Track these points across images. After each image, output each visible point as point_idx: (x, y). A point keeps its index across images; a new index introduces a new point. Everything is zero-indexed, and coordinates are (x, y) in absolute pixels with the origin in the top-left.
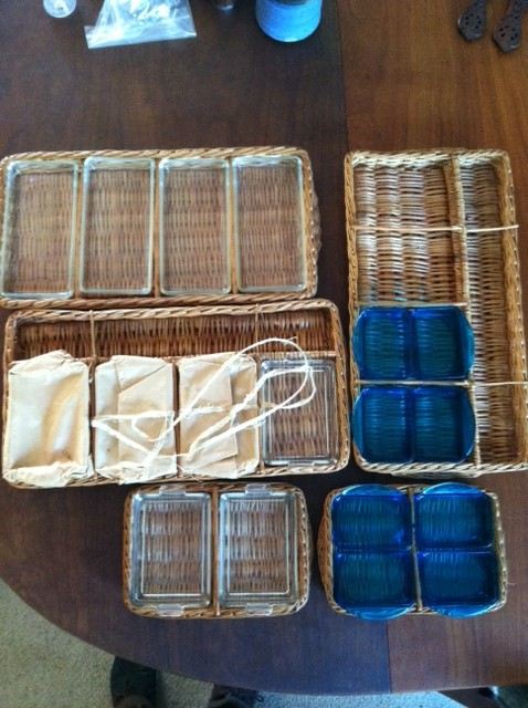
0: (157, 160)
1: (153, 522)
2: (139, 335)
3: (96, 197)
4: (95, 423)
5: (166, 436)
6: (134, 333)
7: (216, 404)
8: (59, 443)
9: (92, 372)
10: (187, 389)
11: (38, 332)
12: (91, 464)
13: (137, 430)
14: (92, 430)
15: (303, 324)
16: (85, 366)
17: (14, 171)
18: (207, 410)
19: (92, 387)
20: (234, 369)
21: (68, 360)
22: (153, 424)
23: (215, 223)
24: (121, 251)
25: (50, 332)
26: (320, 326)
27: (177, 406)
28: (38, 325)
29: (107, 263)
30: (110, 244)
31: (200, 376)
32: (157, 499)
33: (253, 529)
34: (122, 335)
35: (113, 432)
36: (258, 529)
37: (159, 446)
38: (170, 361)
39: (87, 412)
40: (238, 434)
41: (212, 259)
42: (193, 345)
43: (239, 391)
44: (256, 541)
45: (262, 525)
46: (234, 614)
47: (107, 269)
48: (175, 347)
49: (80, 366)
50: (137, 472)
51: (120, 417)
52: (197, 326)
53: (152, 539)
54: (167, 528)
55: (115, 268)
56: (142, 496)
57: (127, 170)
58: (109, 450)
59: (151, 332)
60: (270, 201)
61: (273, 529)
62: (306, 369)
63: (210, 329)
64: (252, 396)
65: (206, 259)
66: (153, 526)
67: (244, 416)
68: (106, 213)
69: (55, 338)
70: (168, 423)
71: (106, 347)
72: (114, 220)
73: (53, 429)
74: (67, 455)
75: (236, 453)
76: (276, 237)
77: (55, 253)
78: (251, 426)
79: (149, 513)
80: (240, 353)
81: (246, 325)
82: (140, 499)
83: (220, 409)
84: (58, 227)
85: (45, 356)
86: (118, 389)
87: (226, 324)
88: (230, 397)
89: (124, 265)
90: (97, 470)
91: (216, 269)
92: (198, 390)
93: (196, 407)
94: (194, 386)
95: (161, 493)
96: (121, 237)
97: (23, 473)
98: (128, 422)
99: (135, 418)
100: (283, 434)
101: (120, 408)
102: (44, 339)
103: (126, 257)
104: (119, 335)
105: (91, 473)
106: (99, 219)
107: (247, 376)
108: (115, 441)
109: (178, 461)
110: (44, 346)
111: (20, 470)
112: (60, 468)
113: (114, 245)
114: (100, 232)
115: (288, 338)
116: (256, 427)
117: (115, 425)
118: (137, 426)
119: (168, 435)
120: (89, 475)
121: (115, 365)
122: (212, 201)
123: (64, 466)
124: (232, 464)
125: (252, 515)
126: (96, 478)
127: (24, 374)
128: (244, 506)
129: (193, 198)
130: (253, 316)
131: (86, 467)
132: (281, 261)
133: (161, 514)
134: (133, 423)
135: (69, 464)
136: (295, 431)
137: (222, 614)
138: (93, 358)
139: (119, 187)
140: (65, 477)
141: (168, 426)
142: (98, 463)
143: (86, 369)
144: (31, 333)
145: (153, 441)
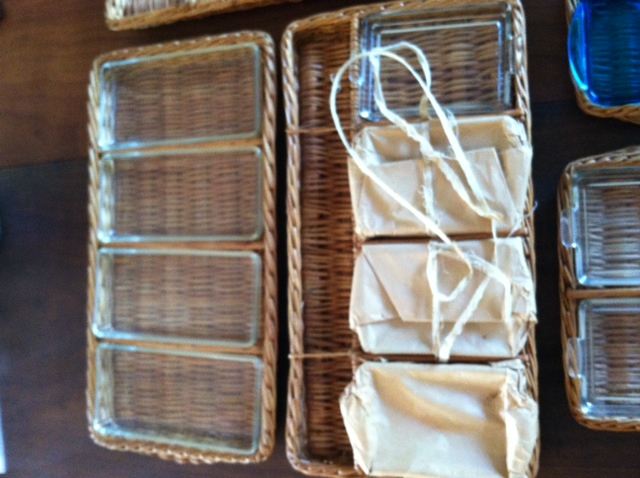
0: (100, 245)
1: (624, 387)
2: (326, 295)
3: (144, 324)
4: (444, 355)
5: (467, 254)
6: (323, 301)
7: (421, 181)
8: (472, 409)
9: (372, 357)
10: (399, 223)
11: (319, 432)
12: (504, 363)
13: (455, 293)
14: (454, 360)
15: (317, 73)
16: (362, 367)
17: (108, 426)
18: (428, 196)
19: (393, 358)
20: (372, 159)
21: (354, 390)
22: (446, 272)
23: (179, 174)
24: (210, 295)
25: (320, 414)
26: (320, 49)
27: (423, 238)
28: (310, 431)
29: (224, 313)
30: (201, 309)
31: (380, 206)
32: (589, 380)
33: (629, 235)
34: (326, 317)
35: (458, 329)
36: (630, 227)
37: (481, 262)
38: (360, 249)
39: (427, 367)
40: (465, 148)
41: (221, 175)
42: (341, 221)
43: (404, 149)
45: (623, 222)
47: (231, 313)
48: (342, 246)
49: (362, 374)
50: (519, 295)
51: (436, 320)
52: (315, 216)
54: (631, 366)
55: (229, 303)
56: (584, 402)
57: (115, 285)
58: (485, 337)
59: (323, 278)
60: (154, 104)
61: (628, 205)
62: (375, 55)
63: (320, 198)
64: (410, 130)
65: (221, 183)
66: (630, 386)
67: (439, 141)
68: (162, 313)
69: (327, 409)
70: (445, 249)
71: (341, 340)
72: (172, 303)
73: (452, 418)
74: (490, 399)
75: (493, 150)
76: (197, 92)
77: (210, 380)
78: (454, 129)
79: (611, 392)
80: (350, 151)
81: (315, 150)
82: (589, 404)
83: (428, 175)
84: (178, 375)
85: (347, 423)
86: (396, 322)
87: (313, 176)
88: (410, 162)
89: (228, 290)
90: (515, 353)
91: (233, 170)
92: (400, 208)
93: (423, 210)
94: (394, 214)
95: (580, 376)
96: (193, 294)
97: (515, 464)
98: (444, 306)
99: (438, 297)
100: (468, 90)
101: (423, 319)
102: (329, 424)
103: (217, 288)
104: (326, 321)
105: (519, 364)
106: (170, 322)
107: (383, 141)
108: (470, 327)
109: (503, 234)
110: (335, 423)
111: (510, 466)
112: (510, 409)
113: (202, 303)
114: (185, 321)
115: (330, 84)
116: (454, 121)
117: (447, 326)
118: (448, 294)
119: (464, 250)
120: (522, 367)
121: (362, 325)
122: (154, 178)
123: (506, 403)
124: (509, 153)
125: (609, 237)
126: (526, 357)
127: (372, 453)
128: (595, 251)
129: (148, 202)
130: (302, 136)
131: (509, 371)
132: (227, 85)
133: (610, 374)
134: (445, 298)
135: (504, 396)
136: (465, 73)
138: (352, 356)
139: (134, 296)
140: (524, 401)
141: (451, 250)
142: (503, 352)
143: (367, 365)
144: (321, 441)
145: (472, 272)
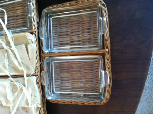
33: (67, 35)
36: (67, 32)
40: (16, 45)
44: (72, 32)
45: (65, 30)
46: (107, 41)
53: (73, 88)
83: (6, 54)
116: (12, 36)
133: (61, 83)
137: (107, 48)
145: (19, 89)
